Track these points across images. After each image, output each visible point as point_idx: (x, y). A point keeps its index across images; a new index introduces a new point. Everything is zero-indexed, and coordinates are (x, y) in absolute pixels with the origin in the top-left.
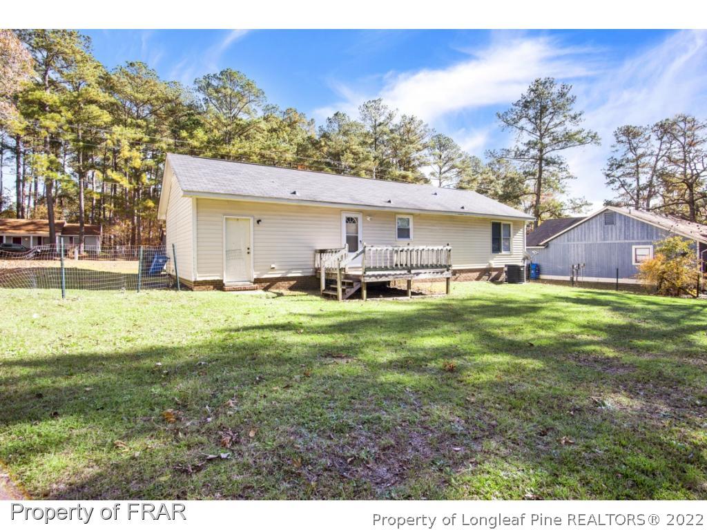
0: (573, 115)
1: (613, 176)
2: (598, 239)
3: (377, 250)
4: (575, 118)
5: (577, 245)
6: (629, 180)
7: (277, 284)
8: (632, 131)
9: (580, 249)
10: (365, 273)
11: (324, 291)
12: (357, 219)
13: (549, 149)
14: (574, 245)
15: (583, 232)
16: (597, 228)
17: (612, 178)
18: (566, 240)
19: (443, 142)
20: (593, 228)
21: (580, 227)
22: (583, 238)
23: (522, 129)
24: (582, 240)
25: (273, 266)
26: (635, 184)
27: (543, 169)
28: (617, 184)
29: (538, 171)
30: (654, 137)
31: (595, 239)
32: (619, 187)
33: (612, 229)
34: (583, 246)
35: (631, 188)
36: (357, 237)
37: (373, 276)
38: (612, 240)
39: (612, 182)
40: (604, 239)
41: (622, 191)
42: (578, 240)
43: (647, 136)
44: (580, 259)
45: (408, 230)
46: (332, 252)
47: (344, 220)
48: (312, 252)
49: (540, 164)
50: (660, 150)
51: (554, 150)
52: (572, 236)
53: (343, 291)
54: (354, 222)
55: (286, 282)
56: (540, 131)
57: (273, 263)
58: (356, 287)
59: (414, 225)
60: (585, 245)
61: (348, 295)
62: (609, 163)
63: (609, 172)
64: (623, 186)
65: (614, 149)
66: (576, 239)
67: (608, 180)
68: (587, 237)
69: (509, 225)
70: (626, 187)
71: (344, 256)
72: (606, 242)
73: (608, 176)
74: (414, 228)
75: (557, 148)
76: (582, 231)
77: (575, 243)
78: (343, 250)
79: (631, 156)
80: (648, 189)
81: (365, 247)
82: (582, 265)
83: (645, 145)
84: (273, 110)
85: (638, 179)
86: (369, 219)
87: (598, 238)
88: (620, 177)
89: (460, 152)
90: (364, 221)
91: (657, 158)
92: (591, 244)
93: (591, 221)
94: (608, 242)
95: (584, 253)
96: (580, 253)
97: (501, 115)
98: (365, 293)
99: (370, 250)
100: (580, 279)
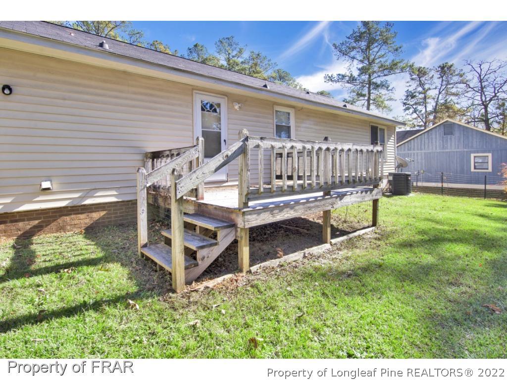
0: (395, 48)
1: (409, 104)
2: (438, 148)
3: (273, 147)
4: (397, 50)
5: (417, 153)
6: (420, 108)
7: (60, 221)
8: (422, 71)
9: (419, 158)
10: (246, 205)
11: (145, 246)
12: (219, 105)
13: (375, 75)
14: (414, 153)
15: (423, 142)
16: (436, 138)
17: (407, 106)
18: (406, 150)
19: (283, 75)
20: (432, 138)
21: (419, 137)
22: (423, 147)
23: (353, 58)
24: (421, 149)
25: (46, 185)
26: (424, 111)
27: (371, 92)
28: (411, 110)
29: (367, 93)
30: (437, 75)
31: (434, 148)
32: (412, 113)
33: (451, 139)
34: (423, 154)
35: (421, 113)
36: (219, 134)
37: (265, 208)
38: (451, 148)
39: (408, 109)
40: (443, 148)
41: (415, 115)
42: (418, 149)
43: (431, 76)
44: (420, 166)
45: (289, 128)
46: (172, 155)
47: (198, 107)
48: (139, 157)
49: (369, 88)
50: (442, 85)
51: (379, 76)
52: (413, 146)
53: (191, 254)
54: (215, 111)
55: (82, 216)
56: (369, 61)
57: (48, 178)
58: (224, 240)
59: (296, 122)
60: (425, 153)
61: (203, 265)
62: (406, 94)
63: (405, 101)
64: (415, 111)
65: (408, 84)
66: (416, 148)
67: (405, 108)
68: (426, 147)
69: (384, 130)
70: (417, 112)
71: (194, 164)
72: (445, 151)
73: (405, 104)
74: (296, 126)
75: (381, 75)
76: (421, 140)
77: (415, 152)
78: (193, 150)
79: (420, 89)
80: (434, 114)
81: (247, 139)
82: (422, 172)
83: (429, 82)
84: (138, 35)
85: (426, 106)
86: (237, 107)
87: (438, 146)
88: (413, 105)
89: (296, 83)
90: (230, 109)
91: (439, 91)
92: (430, 153)
93: (430, 132)
94: (447, 150)
95: (423, 161)
96: (419, 161)
97: (337, 45)
98: (245, 252)
99: (258, 146)
100: (420, 184)
